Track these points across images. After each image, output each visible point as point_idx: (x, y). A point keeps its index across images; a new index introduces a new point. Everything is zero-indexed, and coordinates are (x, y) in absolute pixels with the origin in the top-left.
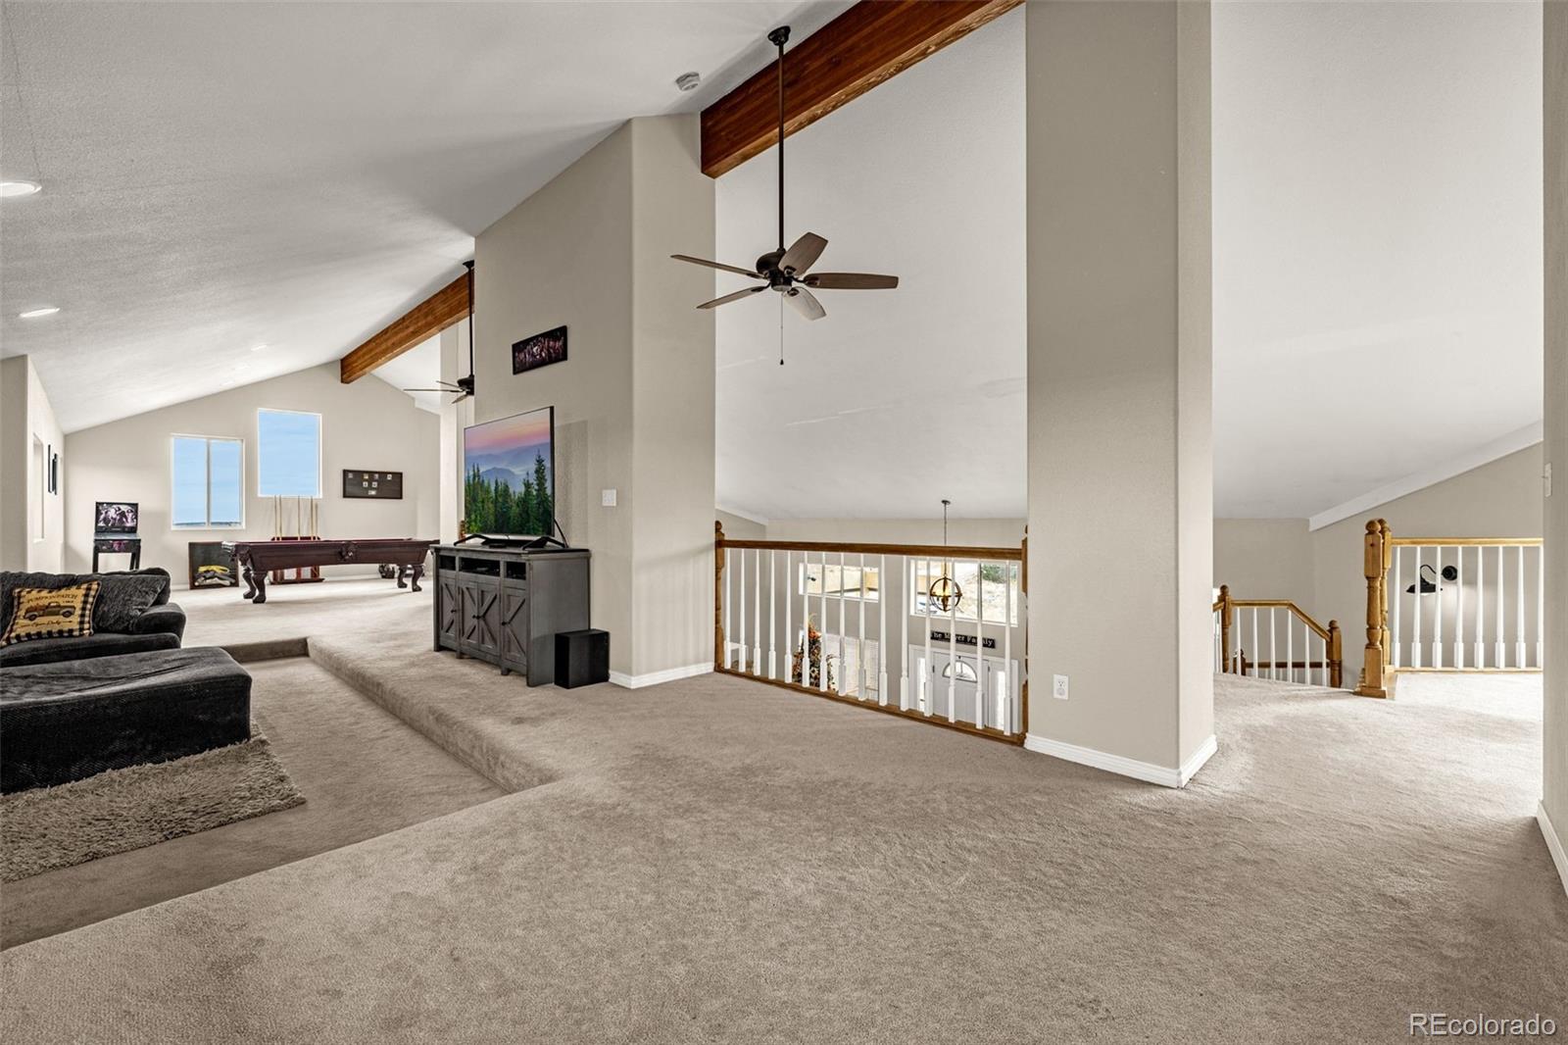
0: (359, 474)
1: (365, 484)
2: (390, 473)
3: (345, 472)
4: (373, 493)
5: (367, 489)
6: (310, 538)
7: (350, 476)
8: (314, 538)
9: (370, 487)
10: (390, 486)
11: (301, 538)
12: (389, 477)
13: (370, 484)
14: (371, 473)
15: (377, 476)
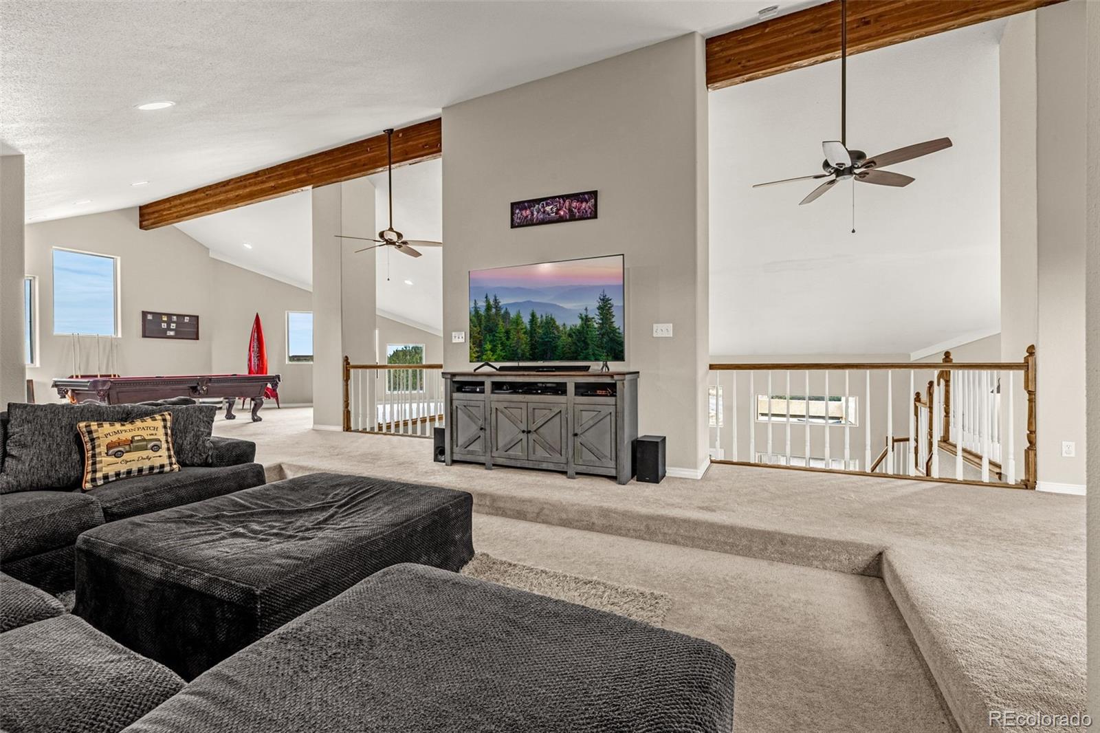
0: (158, 315)
1: (164, 326)
2: (187, 316)
3: (144, 314)
4: (172, 333)
5: (165, 330)
6: (110, 376)
7: (150, 317)
8: (115, 376)
9: (169, 329)
10: (188, 328)
11: (101, 376)
12: (187, 319)
13: (169, 325)
14: (169, 315)
15: (175, 318)
